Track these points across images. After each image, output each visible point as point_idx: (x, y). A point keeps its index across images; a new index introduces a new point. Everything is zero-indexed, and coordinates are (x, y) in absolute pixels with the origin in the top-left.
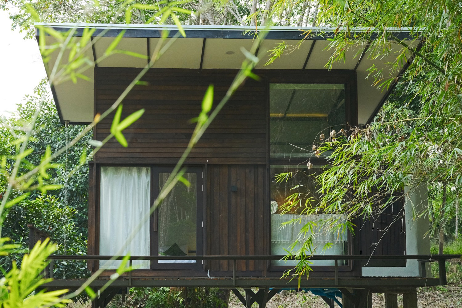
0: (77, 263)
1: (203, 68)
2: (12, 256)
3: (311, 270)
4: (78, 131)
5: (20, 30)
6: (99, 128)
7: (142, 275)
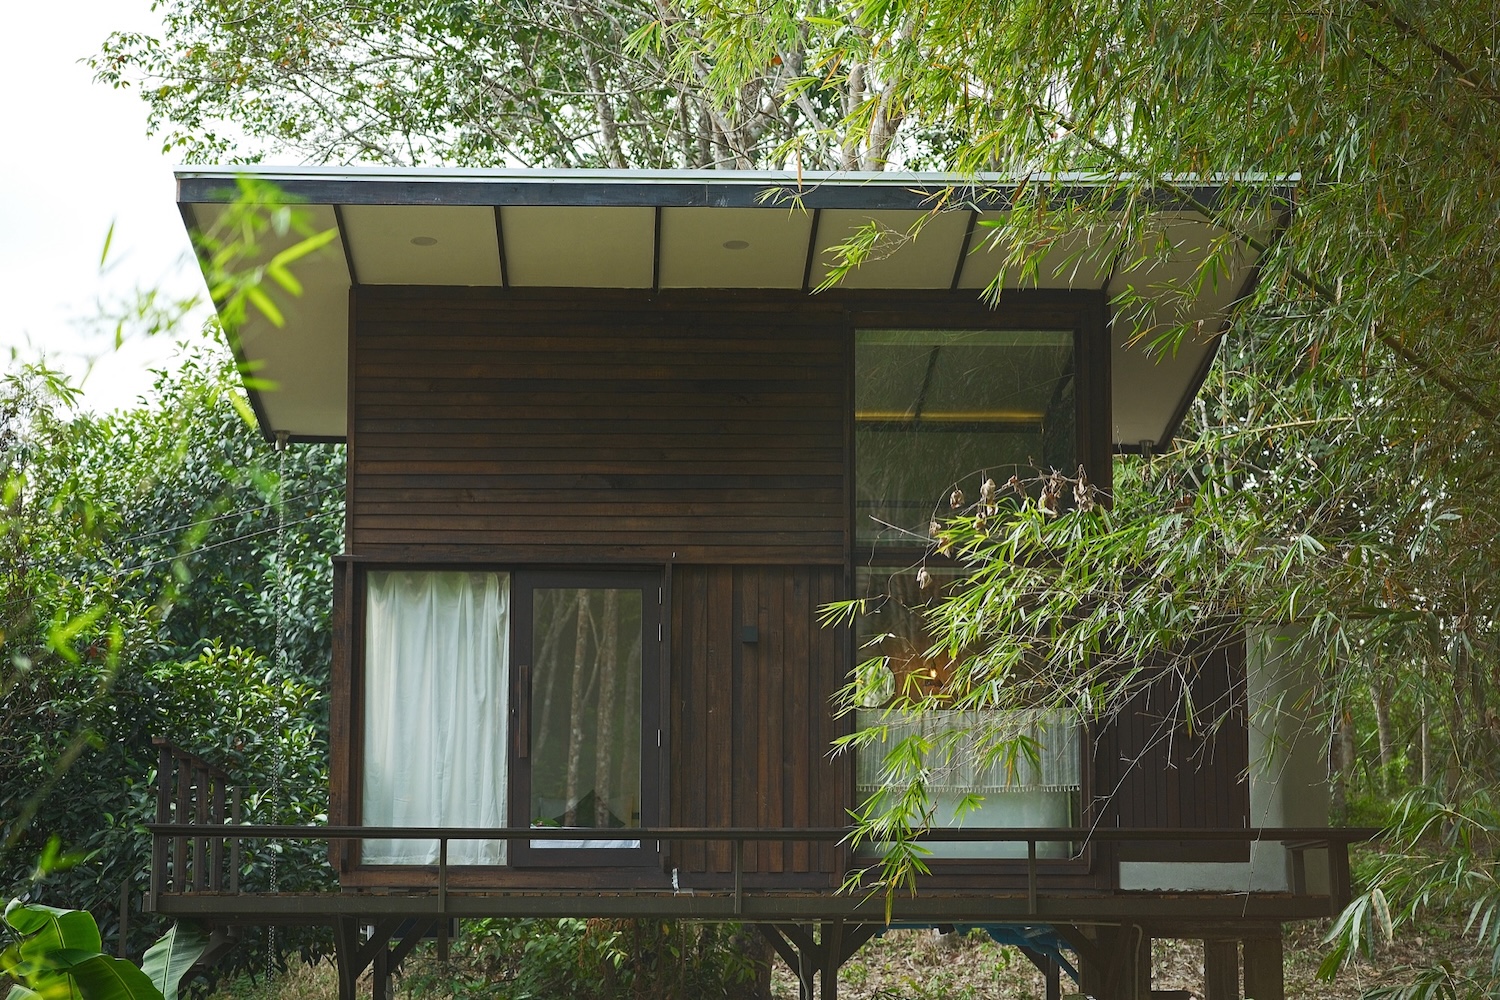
0: (317, 847)
1: (663, 286)
2: (124, 825)
3: (927, 871)
4: (333, 452)
5: (163, 146)
6: (362, 461)
7: (483, 882)
